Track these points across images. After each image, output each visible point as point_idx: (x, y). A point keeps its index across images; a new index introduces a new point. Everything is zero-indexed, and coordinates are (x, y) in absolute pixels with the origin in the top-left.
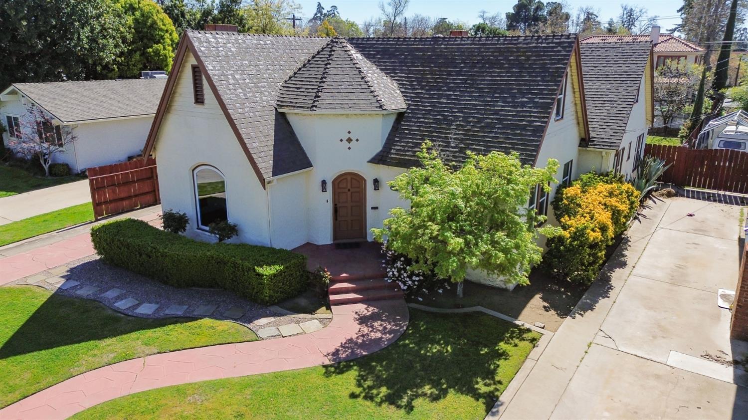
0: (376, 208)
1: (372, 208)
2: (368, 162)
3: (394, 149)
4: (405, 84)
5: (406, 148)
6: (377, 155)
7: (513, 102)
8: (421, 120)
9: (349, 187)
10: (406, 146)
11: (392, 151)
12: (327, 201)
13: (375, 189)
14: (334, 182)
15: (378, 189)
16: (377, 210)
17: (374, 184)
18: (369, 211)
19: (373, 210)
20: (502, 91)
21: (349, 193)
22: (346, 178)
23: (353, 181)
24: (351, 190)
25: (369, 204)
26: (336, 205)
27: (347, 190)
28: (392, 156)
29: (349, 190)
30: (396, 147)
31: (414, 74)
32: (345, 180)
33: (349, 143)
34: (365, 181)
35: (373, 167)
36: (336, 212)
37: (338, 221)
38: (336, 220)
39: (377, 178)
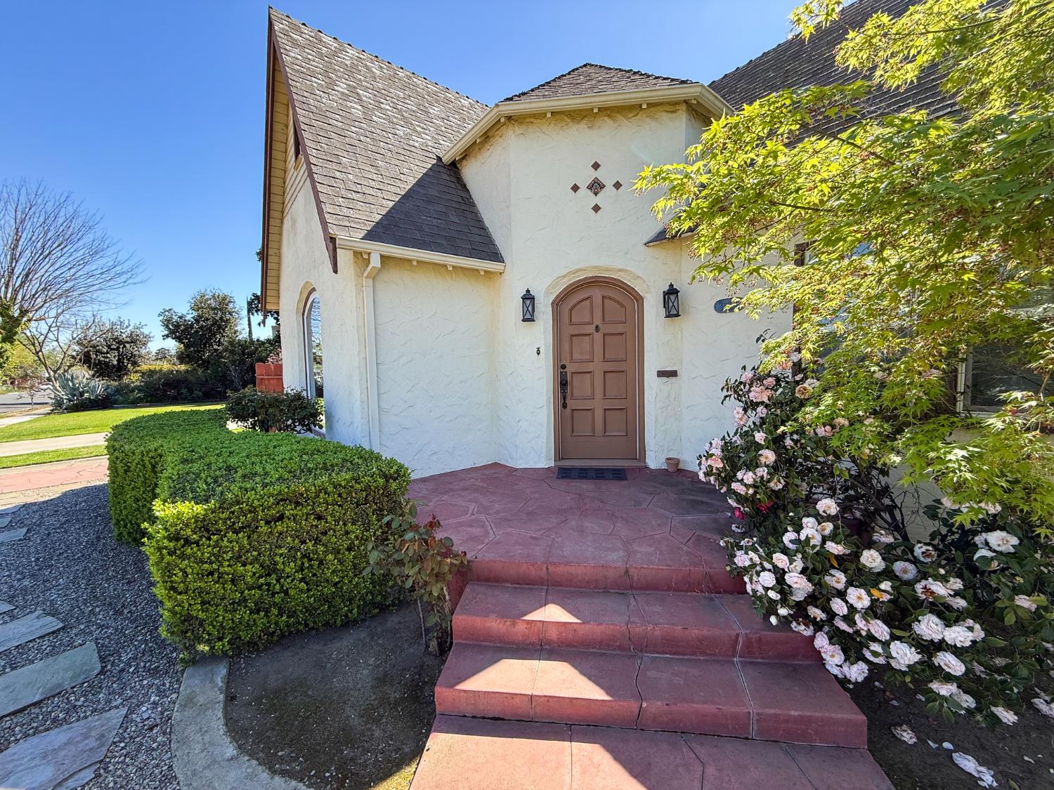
0: (671, 373)
1: (661, 374)
2: (648, 244)
9: (597, 320)
12: (539, 352)
13: (669, 316)
14: (557, 304)
15: (678, 315)
16: (673, 379)
17: (665, 305)
18: (652, 385)
19: (665, 379)
21: (598, 337)
22: (589, 298)
23: (606, 301)
24: (604, 329)
25: (653, 362)
26: (562, 365)
27: (591, 329)
29: (597, 328)
32: (588, 301)
33: (596, 194)
34: (639, 300)
35: (660, 254)
36: (563, 384)
37: (568, 409)
38: (565, 406)
39: (671, 285)
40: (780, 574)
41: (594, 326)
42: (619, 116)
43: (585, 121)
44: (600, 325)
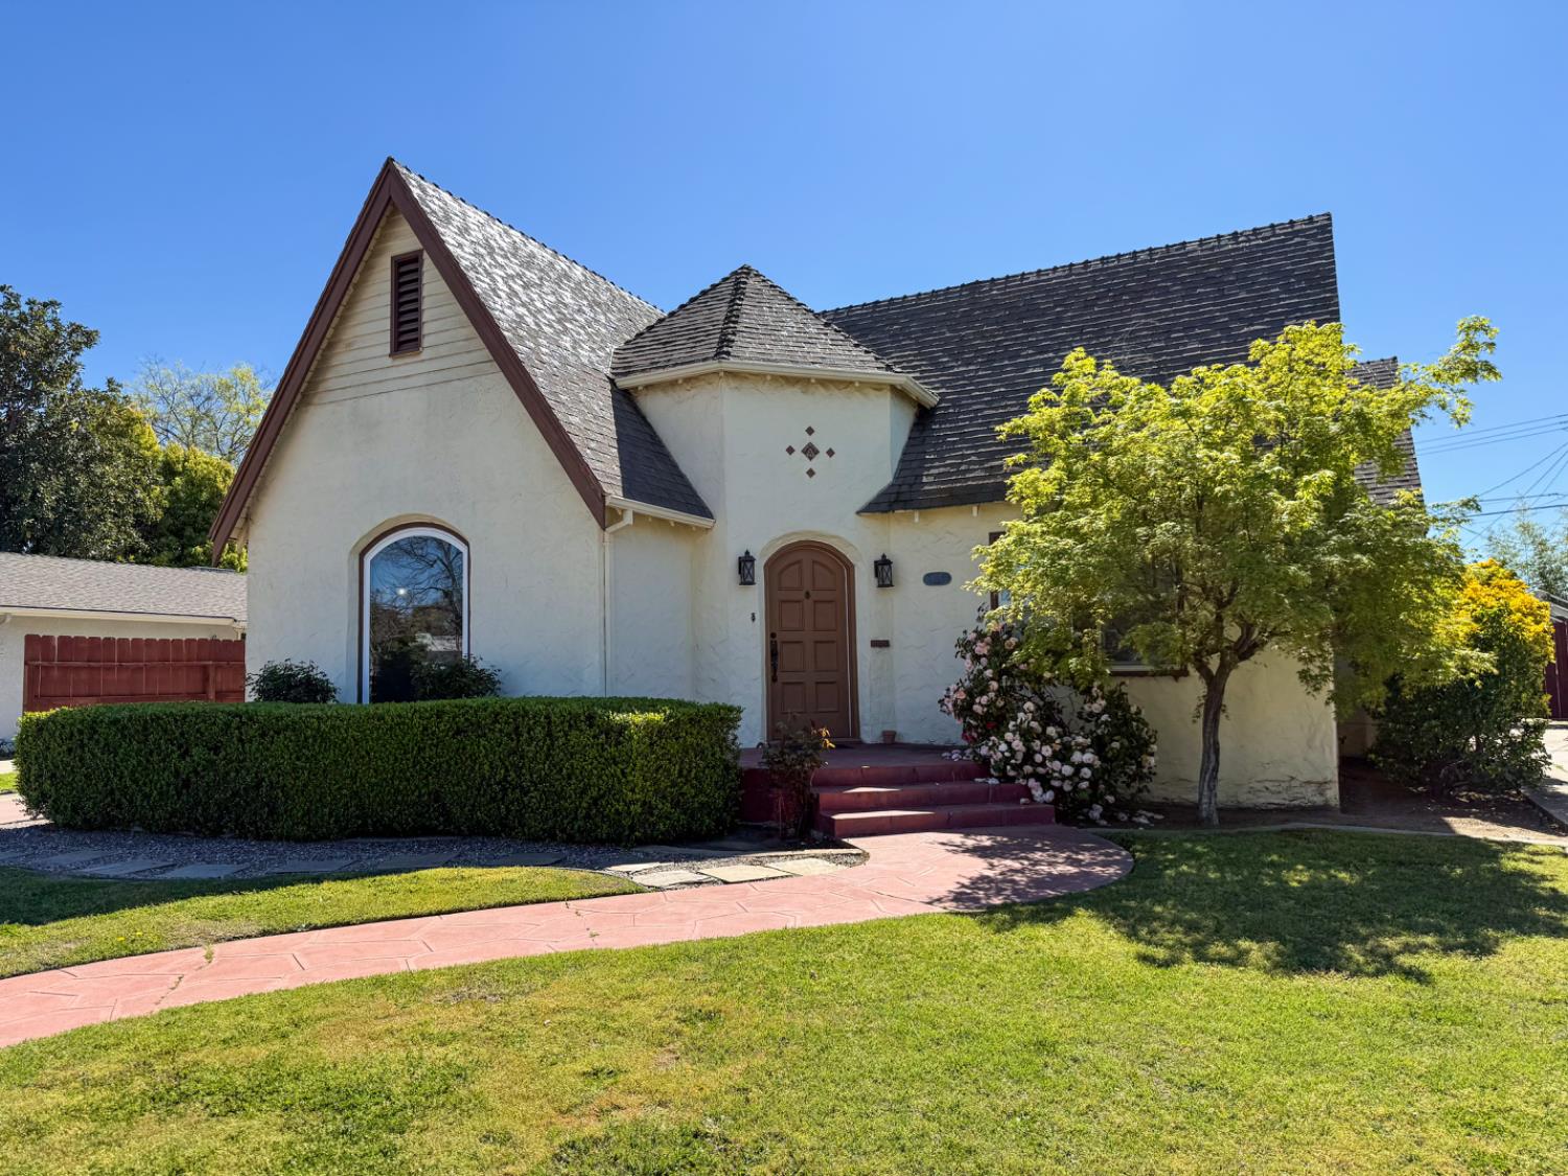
0: (884, 644)
1: (876, 644)
2: (858, 513)
3: (927, 475)
4: (919, 366)
5: (963, 468)
6: (884, 494)
7: (1229, 337)
8: (986, 412)
9: (807, 586)
10: (961, 464)
11: (925, 480)
12: (753, 619)
13: (881, 585)
14: (770, 566)
15: (891, 585)
16: (885, 650)
17: (877, 575)
18: (863, 650)
19: (878, 649)
20: (1189, 327)
21: (808, 603)
22: (799, 562)
23: (817, 567)
24: (814, 596)
25: (865, 632)
26: (773, 635)
27: (802, 595)
28: (927, 488)
29: (808, 595)
30: (932, 471)
31: (937, 346)
32: (797, 566)
33: (811, 459)
34: (850, 567)
35: (872, 526)
36: (773, 654)
37: (779, 684)
38: (774, 679)
39: (884, 556)
40: (1009, 744)
41: (803, 593)
42: (833, 388)
43: (799, 386)
44: (811, 592)
